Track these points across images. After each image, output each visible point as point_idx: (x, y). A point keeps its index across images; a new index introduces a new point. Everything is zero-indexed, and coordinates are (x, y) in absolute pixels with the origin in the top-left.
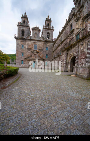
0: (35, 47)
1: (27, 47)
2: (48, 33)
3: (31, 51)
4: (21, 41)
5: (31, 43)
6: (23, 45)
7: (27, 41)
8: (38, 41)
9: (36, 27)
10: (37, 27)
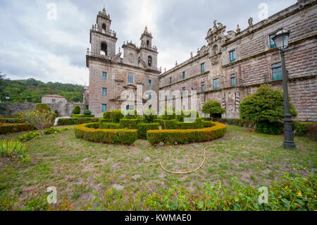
0: (130, 79)
1: (113, 77)
2: (150, 57)
3: (124, 85)
4: (100, 63)
5: (122, 70)
6: (106, 73)
7: (114, 66)
8: (135, 67)
9: (131, 44)
10: (133, 43)
